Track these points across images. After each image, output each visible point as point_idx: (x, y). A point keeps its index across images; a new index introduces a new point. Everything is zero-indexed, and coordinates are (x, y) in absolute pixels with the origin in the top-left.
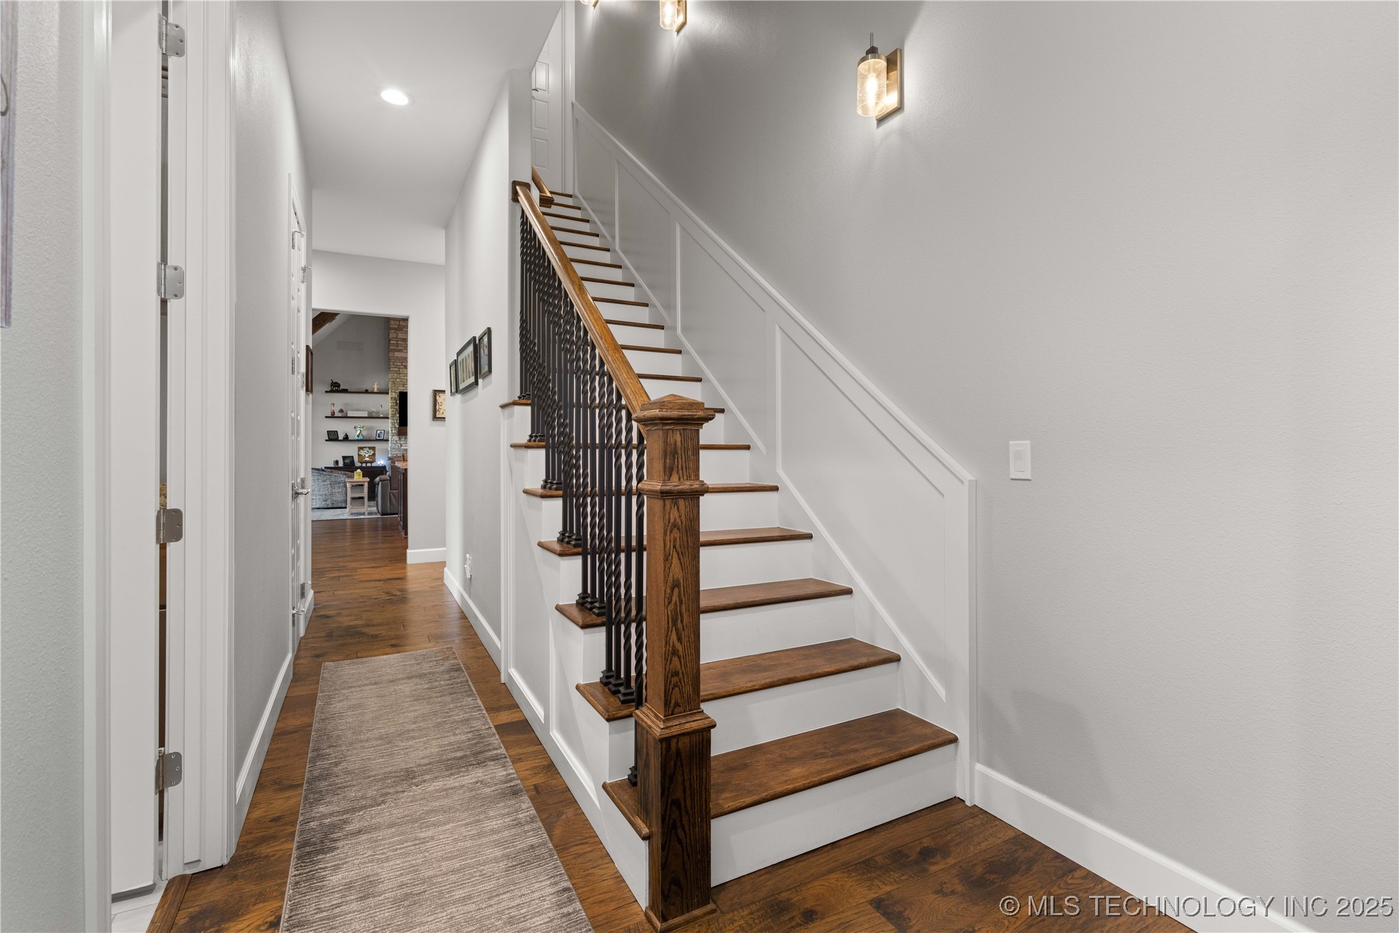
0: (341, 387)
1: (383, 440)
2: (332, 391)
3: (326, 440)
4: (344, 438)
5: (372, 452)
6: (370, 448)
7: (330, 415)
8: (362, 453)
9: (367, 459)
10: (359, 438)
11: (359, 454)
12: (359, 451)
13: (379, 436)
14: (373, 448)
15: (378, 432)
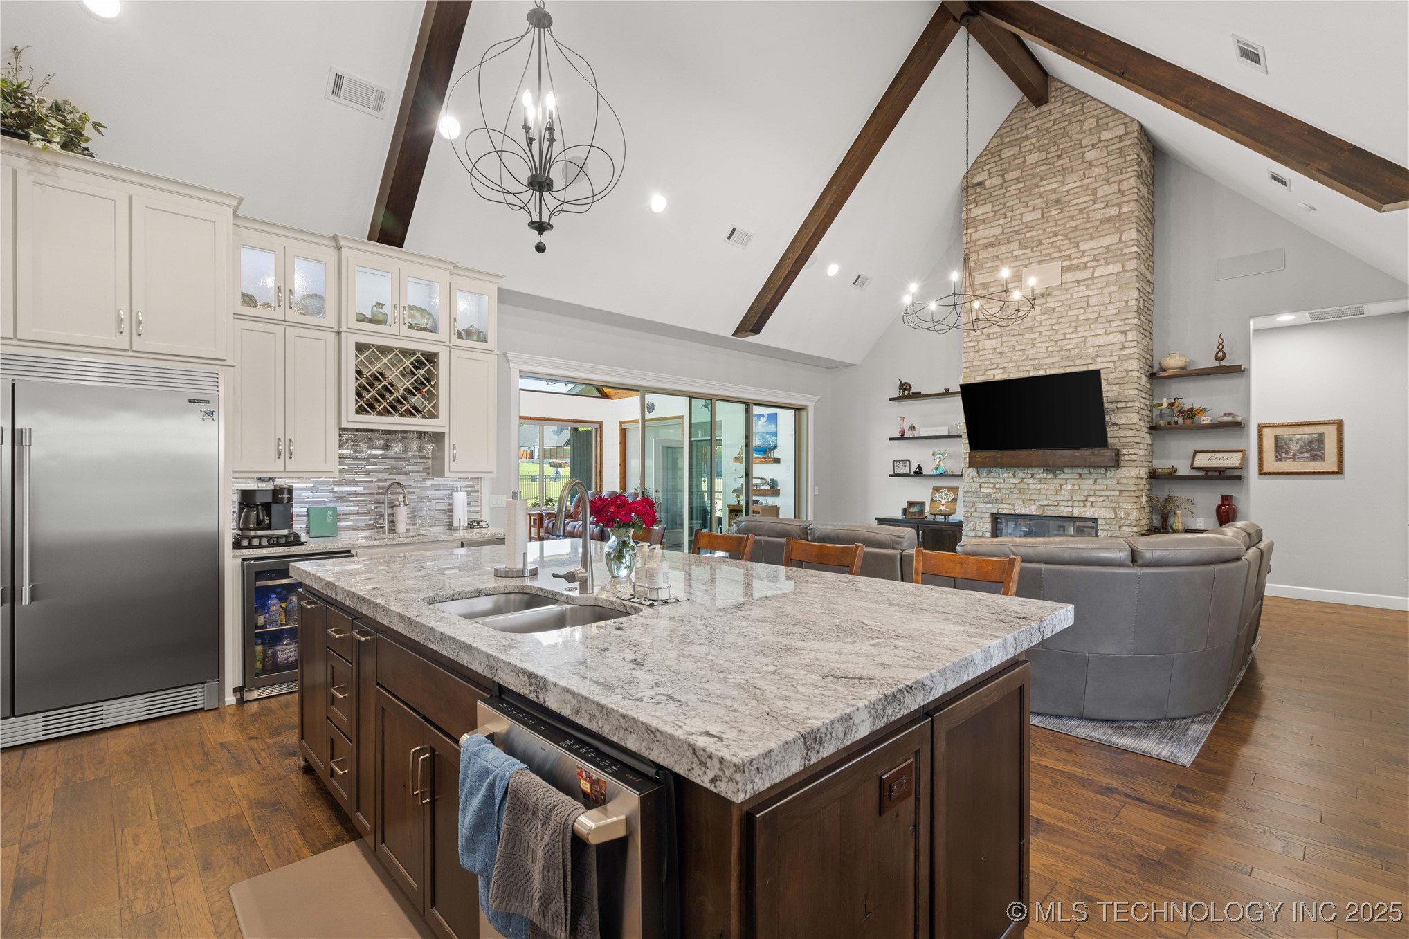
0: (913, 390)
2: (901, 398)
3: (890, 476)
4: (916, 472)
5: (952, 496)
6: (950, 489)
7: (899, 436)
8: (937, 497)
9: (943, 508)
10: (937, 472)
11: (932, 500)
12: (933, 493)
14: (955, 490)
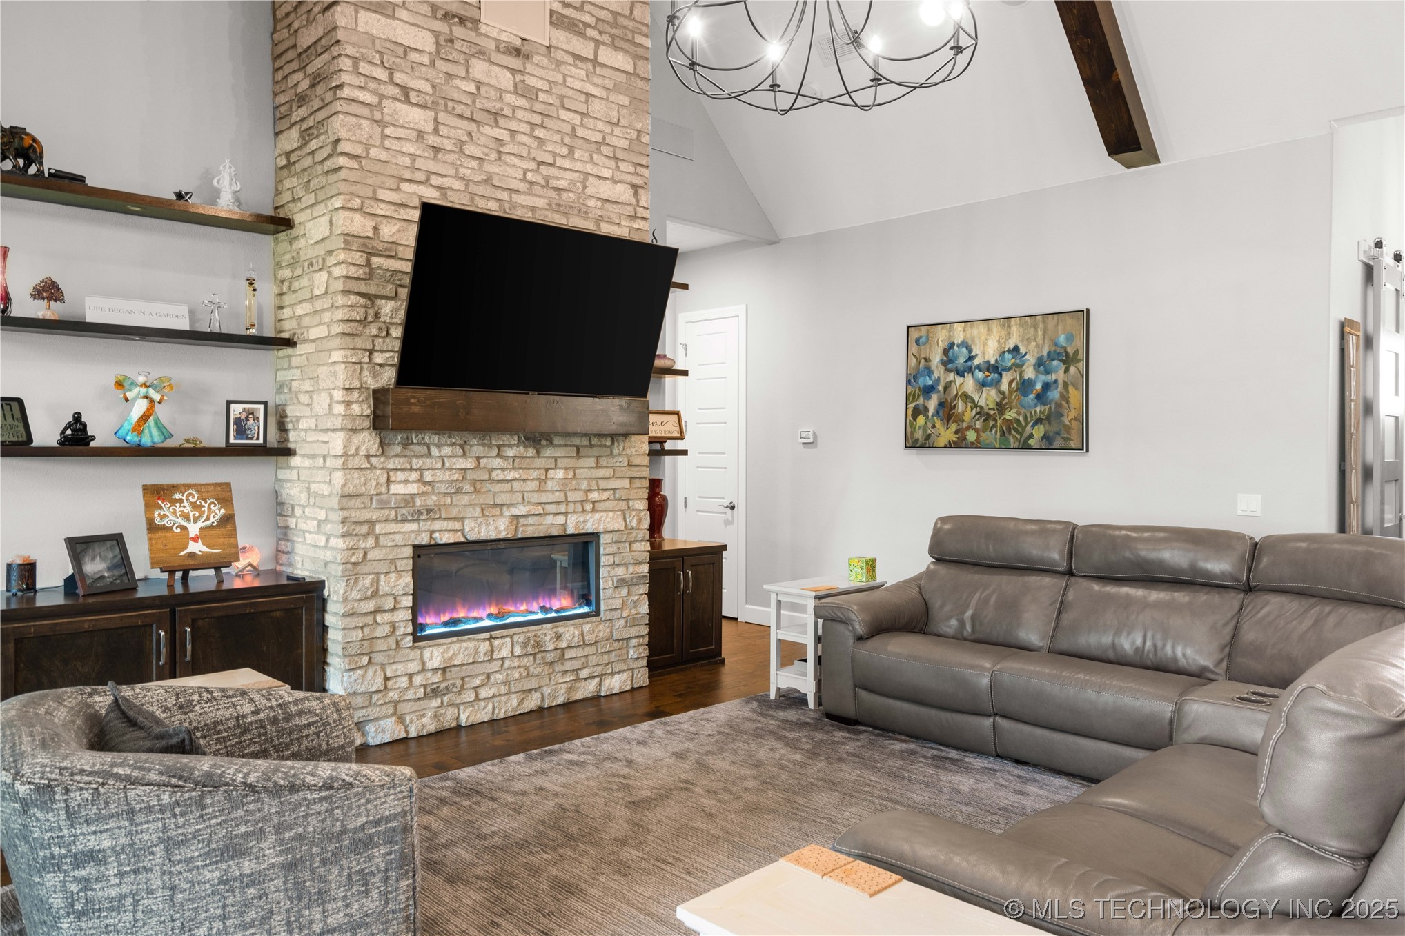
1: (262, 451)
5: (219, 512)
6: (202, 491)
8: (168, 515)
9: (197, 548)
10: (146, 441)
11: (149, 526)
12: (150, 506)
13: (241, 432)
15: (236, 409)
